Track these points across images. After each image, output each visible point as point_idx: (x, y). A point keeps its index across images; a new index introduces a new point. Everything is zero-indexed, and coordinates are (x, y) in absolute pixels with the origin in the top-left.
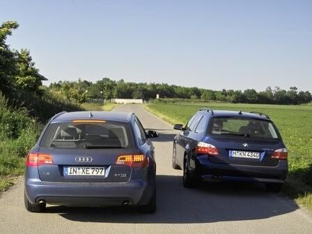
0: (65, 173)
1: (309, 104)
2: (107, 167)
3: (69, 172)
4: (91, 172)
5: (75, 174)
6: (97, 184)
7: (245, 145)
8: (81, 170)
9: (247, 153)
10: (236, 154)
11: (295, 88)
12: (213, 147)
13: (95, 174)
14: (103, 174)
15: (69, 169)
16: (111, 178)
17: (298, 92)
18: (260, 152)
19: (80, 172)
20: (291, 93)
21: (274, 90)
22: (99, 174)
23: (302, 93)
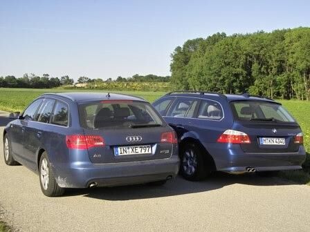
0: (116, 154)
1: (59, 88)
2: (152, 144)
3: (120, 151)
4: (139, 151)
5: (125, 154)
6: (148, 162)
7: (275, 131)
8: (131, 150)
9: (275, 139)
10: (266, 142)
11: (47, 75)
12: (245, 134)
13: (143, 152)
14: (150, 152)
15: (119, 149)
16: (158, 155)
17: (50, 78)
18: (285, 137)
19: (130, 151)
20: (44, 79)
21: (30, 77)
22: (147, 152)
23: (52, 79)
